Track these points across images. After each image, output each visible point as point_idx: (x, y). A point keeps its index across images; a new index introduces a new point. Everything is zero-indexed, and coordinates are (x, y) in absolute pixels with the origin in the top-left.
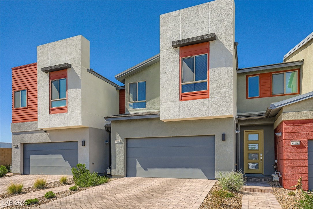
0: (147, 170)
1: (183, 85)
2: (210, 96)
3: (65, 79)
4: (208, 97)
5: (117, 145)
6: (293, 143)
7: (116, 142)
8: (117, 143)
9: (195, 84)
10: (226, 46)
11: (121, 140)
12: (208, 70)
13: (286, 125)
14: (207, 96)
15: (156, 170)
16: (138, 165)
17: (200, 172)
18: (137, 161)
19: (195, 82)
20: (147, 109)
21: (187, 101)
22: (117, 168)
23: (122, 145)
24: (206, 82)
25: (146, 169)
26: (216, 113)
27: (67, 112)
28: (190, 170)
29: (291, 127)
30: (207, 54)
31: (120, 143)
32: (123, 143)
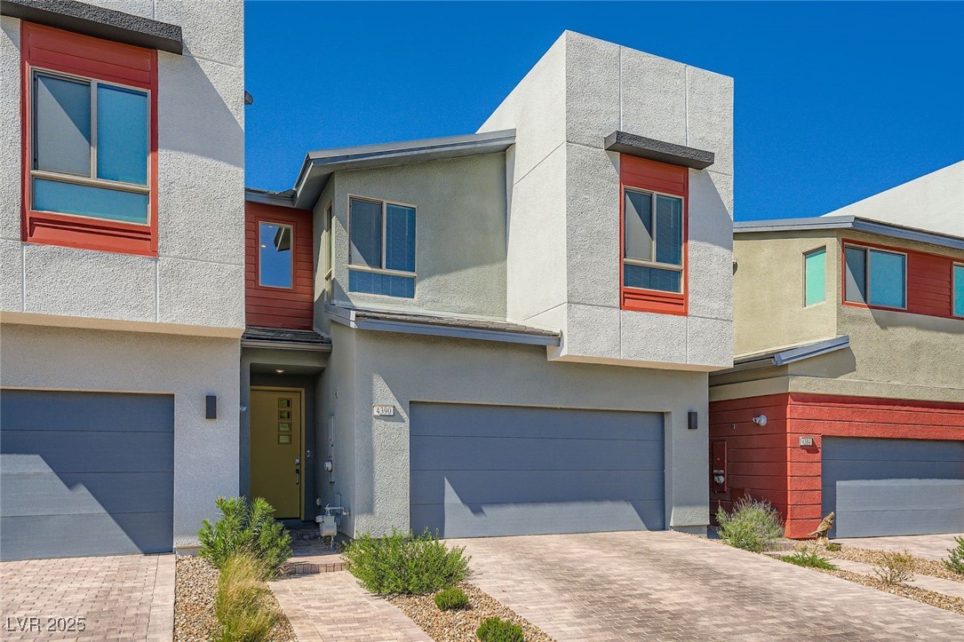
0: (482, 511)
1: (626, 265)
2: (690, 313)
3: (144, 95)
4: (685, 314)
5: (378, 424)
6: (803, 441)
7: (376, 413)
8: (382, 417)
9: (651, 270)
10: (721, 196)
11: (399, 407)
12: (686, 240)
13: (794, 403)
14: (682, 308)
15: (512, 512)
16: (451, 497)
17: (629, 510)
18: (446, 481)
19: (654, 263)
20: (420, 305)
21: (639, 313)
22: (378, 508)
23: (402, 425)
24: (679, 272)
25: (477, 510)
26: (702, 357)
27: (154, 253)
28: (607, 506)
29: (800, 407)
30: (682, 198)
31: (394, 417)
32: (405, 417)
